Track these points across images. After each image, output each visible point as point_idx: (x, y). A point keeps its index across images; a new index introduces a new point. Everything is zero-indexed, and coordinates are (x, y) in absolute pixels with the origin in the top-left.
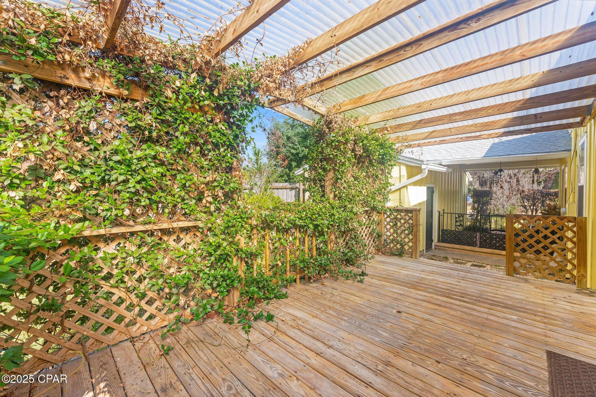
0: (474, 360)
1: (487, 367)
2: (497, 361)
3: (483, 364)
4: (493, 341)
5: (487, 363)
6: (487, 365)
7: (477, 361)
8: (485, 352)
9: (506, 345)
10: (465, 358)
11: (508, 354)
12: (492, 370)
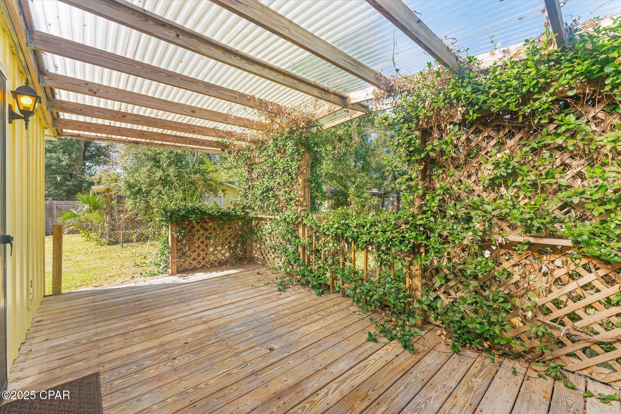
0: (168, 364)
1: (155, 367)
2: (152, 379)
3: (159, 367)
4: (169, 400)
5: (157, 370)
6: (156, 369)
7: (165, 365)
8: (166, 379)
9: (155, 407)
10: (174, 360)
11: (147, 396)
12: (150, 368)
